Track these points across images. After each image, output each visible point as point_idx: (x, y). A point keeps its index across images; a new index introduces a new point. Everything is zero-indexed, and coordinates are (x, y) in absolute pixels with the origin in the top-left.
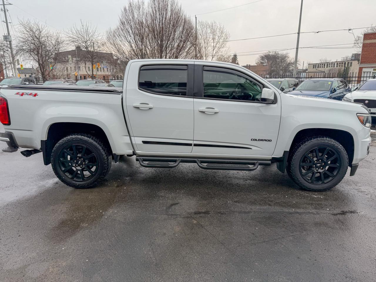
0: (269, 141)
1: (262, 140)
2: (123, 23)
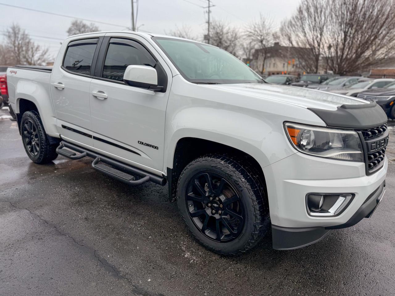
0: (156, 147)
1: (148, 145)
2: (300, 11)
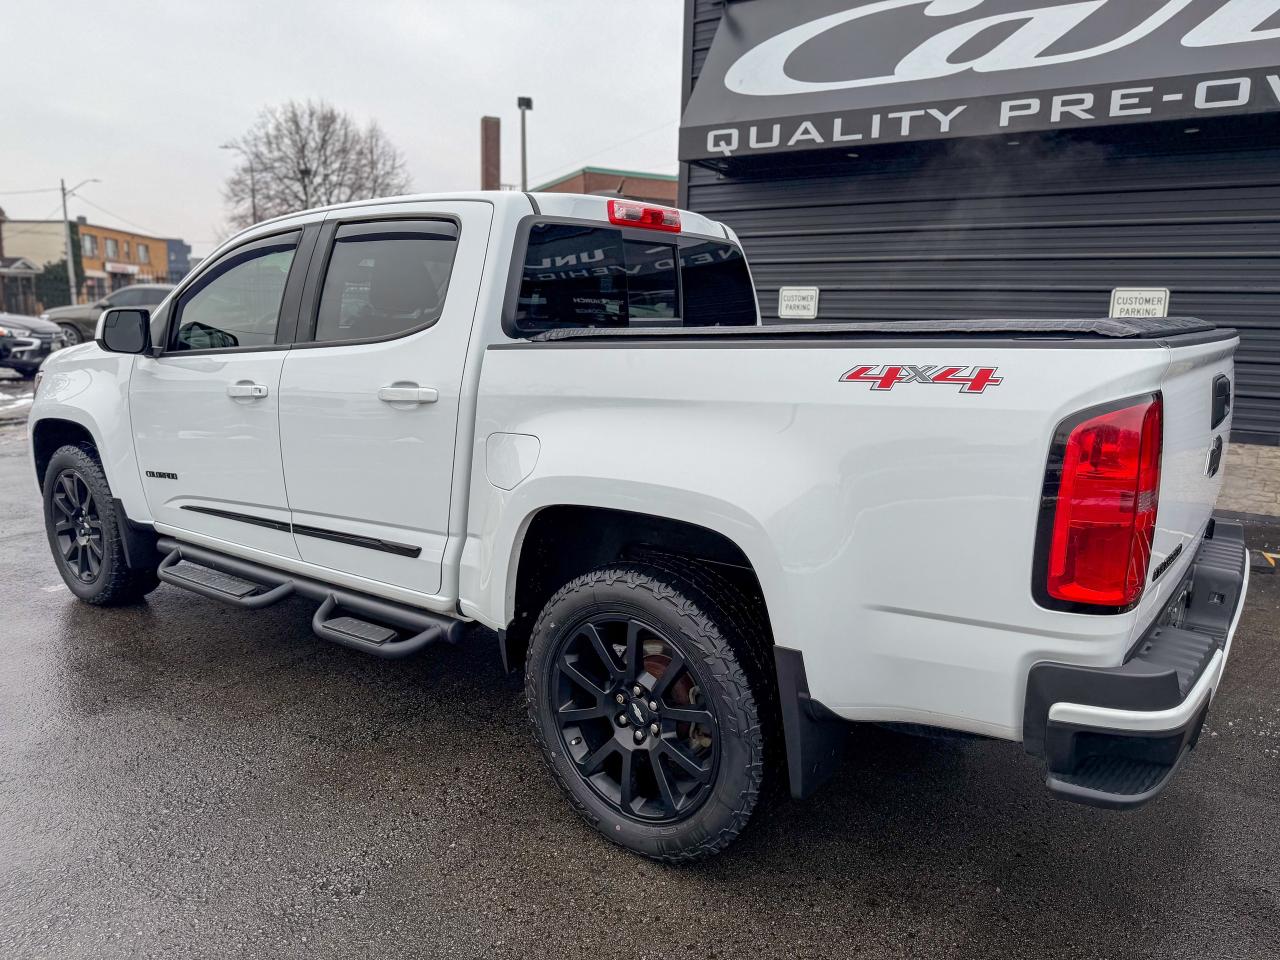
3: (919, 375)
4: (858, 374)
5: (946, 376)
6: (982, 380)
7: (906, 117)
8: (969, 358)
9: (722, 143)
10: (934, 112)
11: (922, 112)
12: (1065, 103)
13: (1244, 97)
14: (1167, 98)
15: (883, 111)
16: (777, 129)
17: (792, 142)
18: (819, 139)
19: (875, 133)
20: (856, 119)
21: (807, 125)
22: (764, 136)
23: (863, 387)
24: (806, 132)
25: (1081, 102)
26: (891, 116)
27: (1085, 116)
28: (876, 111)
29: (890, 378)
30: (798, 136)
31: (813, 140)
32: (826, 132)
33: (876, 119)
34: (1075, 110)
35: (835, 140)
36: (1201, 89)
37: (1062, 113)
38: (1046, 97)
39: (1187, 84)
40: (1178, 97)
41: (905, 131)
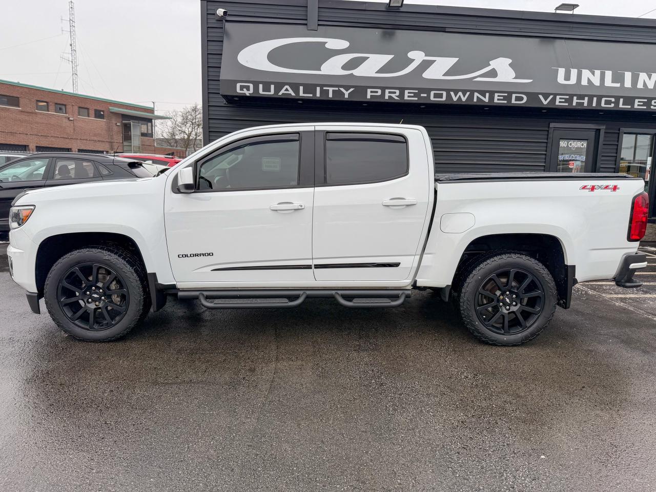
3: (600, 187)
4: (584, 188)
5: (607, 187)
6: (615, 188)
7: (331, 90)
8: (611, 183)
9: (245, 89)
10: (342, 89)
11: (337, 89)
12: (390, 93)
13: (444, 98)
14: (422, 95)
15: (322, 86)
16: (272, 87)
17: (280, 94)
18: (293, 94)
19: (318, 95)
20: (309, 88)
21: (287, 87)
22: (266, 88)
23: (586, 191)
24: (287, 90)
25: (395, 93)
26: (324, 88)
27: (396, 98)
28: (318, 85)
29: (593, 188)
30: (283, 91)
31: (291, 94)
32: (296, 91)
33: (318, 89)
34: (393, 95)
35: (300, 95)
36: (432, 93)
37: (389, 96)
38: (383, 89)
39: (428, 91)
40: (425, 95)
41: (331, 95)
